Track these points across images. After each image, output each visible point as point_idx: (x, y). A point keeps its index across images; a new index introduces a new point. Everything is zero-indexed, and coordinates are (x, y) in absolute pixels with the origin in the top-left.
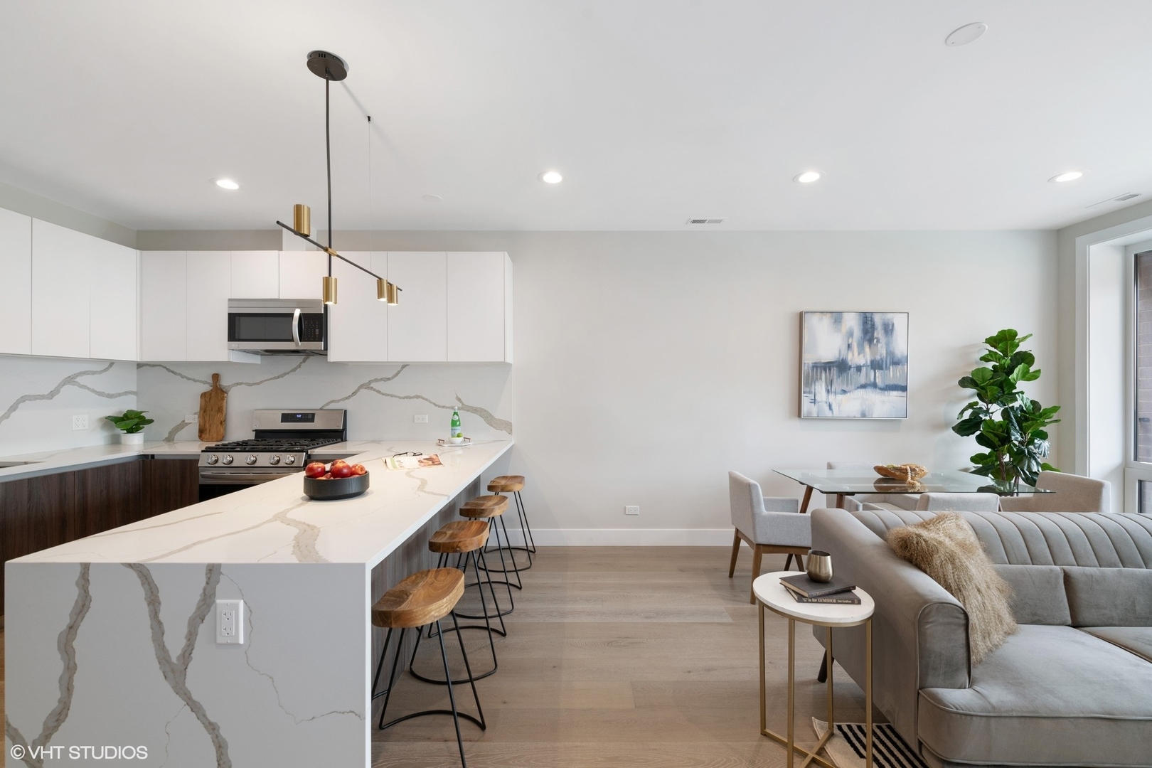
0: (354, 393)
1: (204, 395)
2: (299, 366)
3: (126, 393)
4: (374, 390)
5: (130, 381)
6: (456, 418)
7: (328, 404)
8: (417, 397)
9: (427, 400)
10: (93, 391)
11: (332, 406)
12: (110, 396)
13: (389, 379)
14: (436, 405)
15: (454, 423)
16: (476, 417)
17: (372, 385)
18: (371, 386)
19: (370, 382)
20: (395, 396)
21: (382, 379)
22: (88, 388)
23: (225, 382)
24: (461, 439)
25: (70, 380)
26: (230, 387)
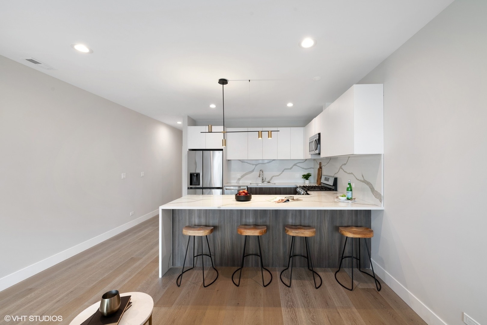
0: (339, 171)
1: (318, 169)
3: (310, 168)
6: (348, 186)
7: (335, 174)
8: (352, 173)
9: (354, 175)
12: (306, 169)
13: (346, 164)
14: (356, 178)
16: (368, 187)
17: (342, 167)
20: (347, 173)
22: (300, 167)
25: (295, 165)
26: (322, 166)
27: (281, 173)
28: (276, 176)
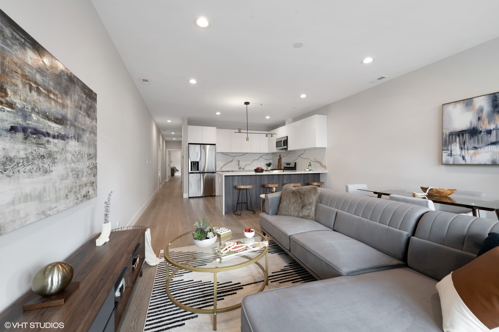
0: (297, 158)
2: (290, 152)
3: (270, 159)
4: (301, 157)
5: (271, 157)
6: (309, 164)
7: (294, 161)
8: (308, 159)
10: (265, 159)
12: (267, 160)
13: (303, 154)
14: (311, 161)
16: (318, 164)
20: (304, 159)
23: (281, 157)
25: (261, 157)
27: (252, 163)
28: (248, 165)
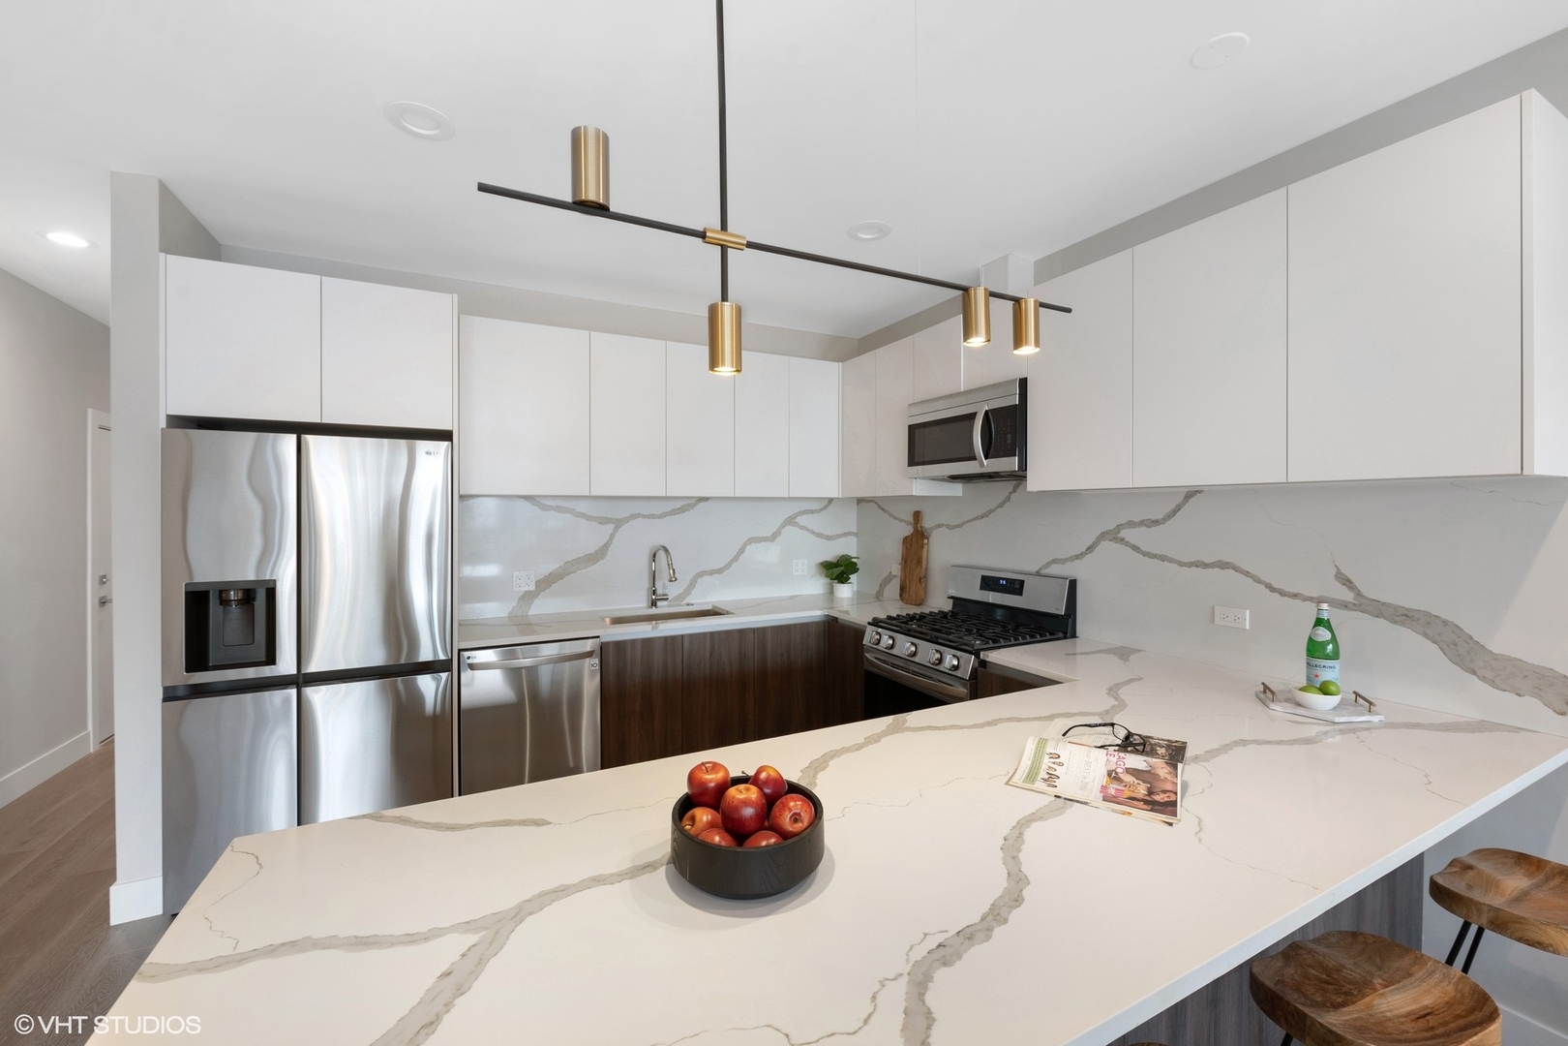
0: (1090, 549)
1: (906, 540)
2: (1008, 499)
3: (846, 534)
4: (1127, 544)
5: (850, 520)
6: (1324, 635)
7: (1048, 564)
8: (1223, 565)
9: (1247, 574)
10: (812, 532)
11: (1054, 570)
12: (829, 538)
13: (1156, 523)
14: (1273, 589)
15: (1314, 650)
16: (1409, 639)
17: (1123, 534)
18: (1120, 536)
19: (1119, 527)
20: (1171, 560)
21: (1142, 523)
22: (808, 529)
23: (927, 523)
24: (1333, 700)
25: (790, 521)
26: (932, 529)
27: (736, 559)
28: (712, 573)
